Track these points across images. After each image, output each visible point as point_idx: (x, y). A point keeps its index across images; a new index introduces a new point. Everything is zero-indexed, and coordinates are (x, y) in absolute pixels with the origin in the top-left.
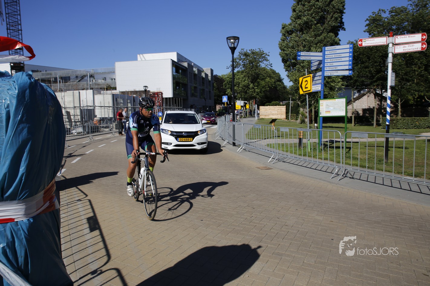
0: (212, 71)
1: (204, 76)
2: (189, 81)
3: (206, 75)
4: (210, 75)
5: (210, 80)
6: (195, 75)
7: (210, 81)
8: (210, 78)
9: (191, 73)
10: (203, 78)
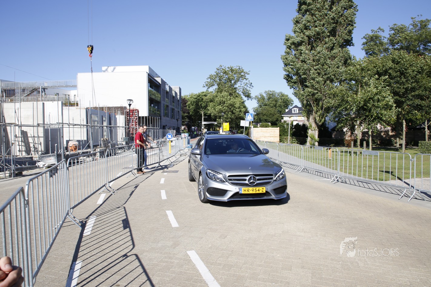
0: (180, 89)
1: (174, 95)
2: (162, 99)
3: (176, 93)
4: (178, 94)
5: (179, 99)
6: (167, 92)
7: (178, 101)
8: (178, 97)
9: (164, 90)
10: (173, 97)
